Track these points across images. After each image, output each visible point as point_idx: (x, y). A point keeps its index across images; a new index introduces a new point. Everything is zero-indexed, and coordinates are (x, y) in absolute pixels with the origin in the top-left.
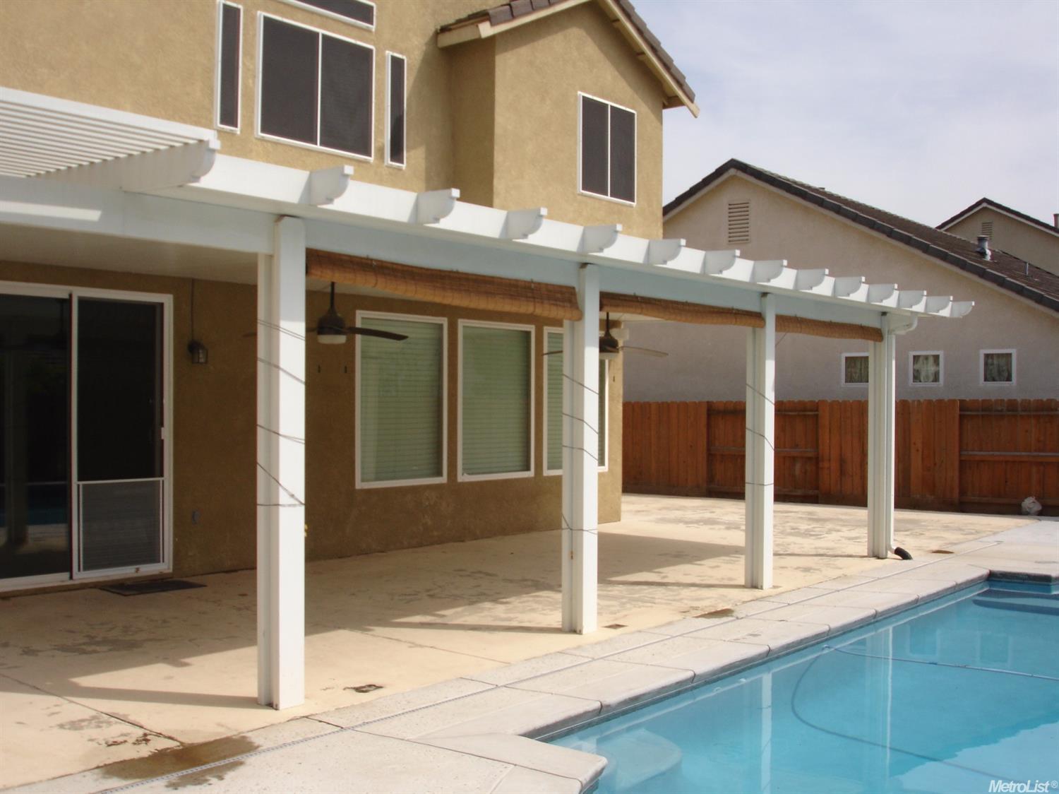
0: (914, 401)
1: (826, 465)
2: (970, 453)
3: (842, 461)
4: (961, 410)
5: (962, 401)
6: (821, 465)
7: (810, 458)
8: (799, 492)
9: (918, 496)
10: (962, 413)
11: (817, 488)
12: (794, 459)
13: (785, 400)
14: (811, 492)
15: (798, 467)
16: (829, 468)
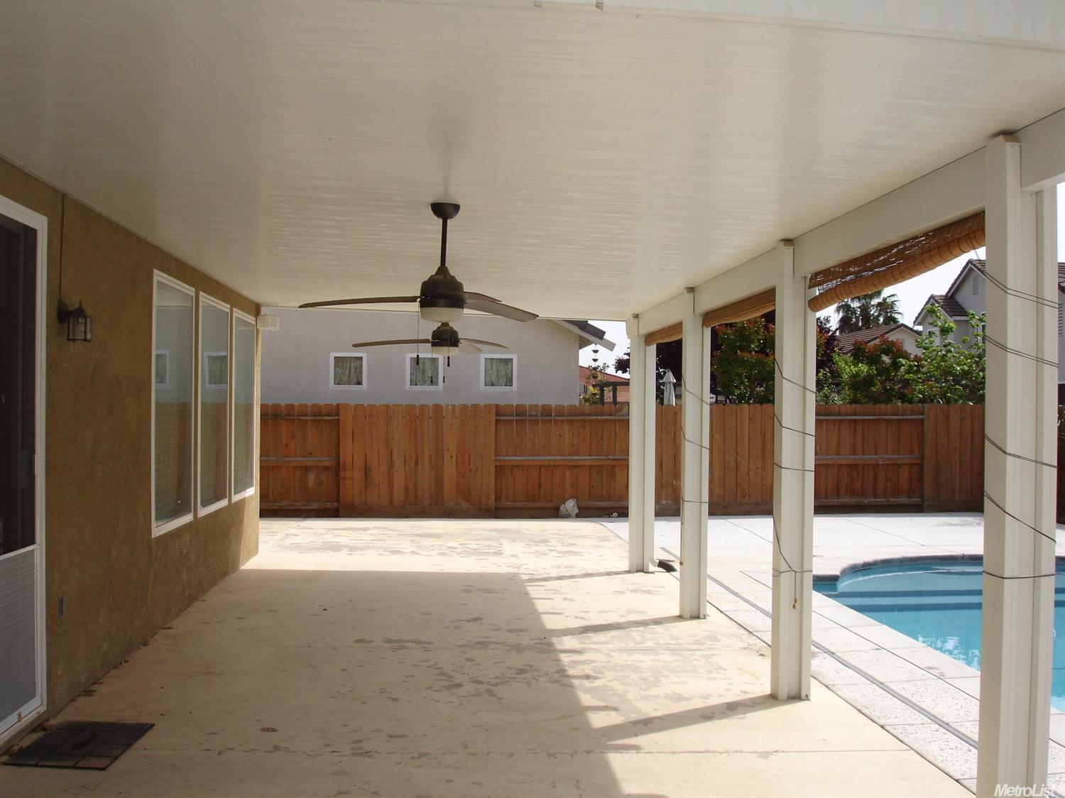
0: (447, 406)
1: (348, 474)
2: (505, 458)
3: (367, 470)
4: (497, 415)
5: (497, 406)
6: (342, 474)
7: (326, 468)
8: (315, 506)
9: (452, 504)
10: (498, 418)
11: (338, 501)
12: (306, 469)
13: (296, 404)
14: (328, 505)
15: (311, 478)
16: (352, 478)
